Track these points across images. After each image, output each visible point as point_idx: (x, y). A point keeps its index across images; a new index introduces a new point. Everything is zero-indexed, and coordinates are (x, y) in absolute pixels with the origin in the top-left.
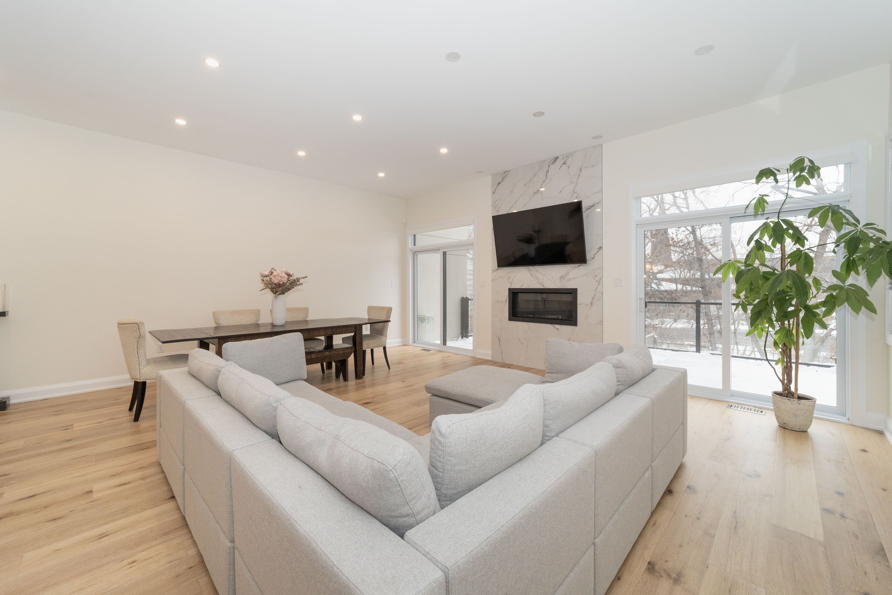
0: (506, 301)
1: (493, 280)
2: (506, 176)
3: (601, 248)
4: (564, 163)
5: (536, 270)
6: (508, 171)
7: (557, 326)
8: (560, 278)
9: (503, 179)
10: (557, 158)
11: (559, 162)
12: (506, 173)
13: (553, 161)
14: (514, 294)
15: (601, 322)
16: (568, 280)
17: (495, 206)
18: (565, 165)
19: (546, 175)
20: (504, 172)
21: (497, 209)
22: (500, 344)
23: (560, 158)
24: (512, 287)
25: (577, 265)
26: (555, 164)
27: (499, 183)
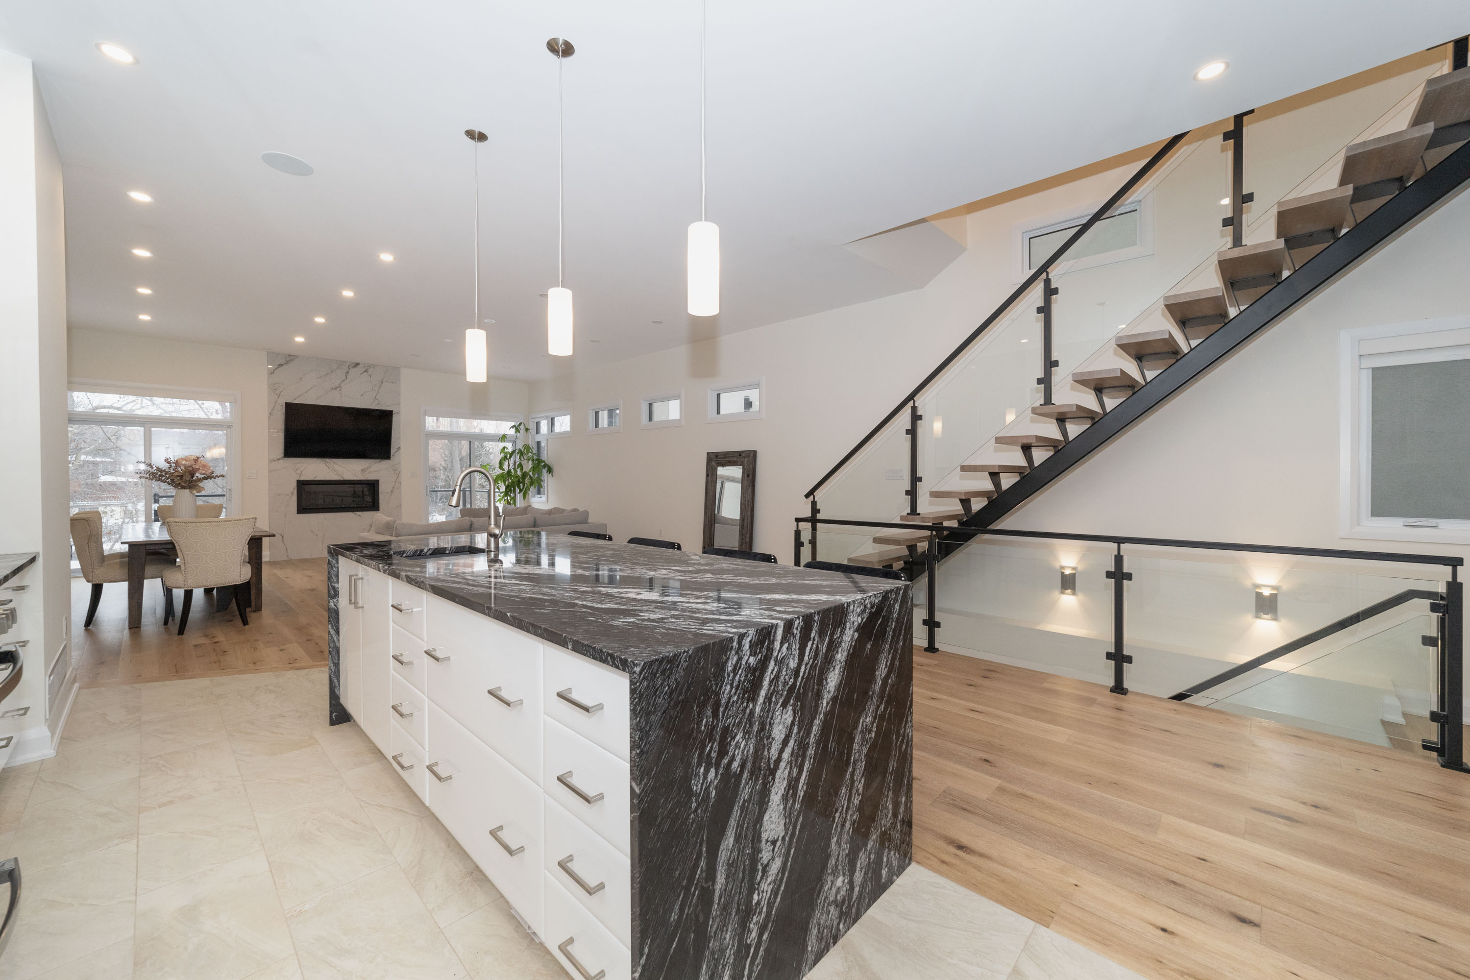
0: (292, 493)
1: (270, 471)
2: (292, 360)
3: (400, 448)
4: (365, 371)
5: (334, 463)
6: (296, 357)
7: (358, 513)
8: (362, 470)
9: (287, 363)
10: (357, 364)
11: (359, 369)
12: (291, 358)
13: (353, 365)
14: (302, 485)
15: (400, 506)
16: (370, 473)
17: (273, 388)
18: (365, 373)
19: (346, 376)
20: (289, 355)
21: (277, 392)
22: (283, 541)
23: (361, 366)
24: (302, 478)
25: (378, 460)
26: (355, 369)
27: (282, 365)
